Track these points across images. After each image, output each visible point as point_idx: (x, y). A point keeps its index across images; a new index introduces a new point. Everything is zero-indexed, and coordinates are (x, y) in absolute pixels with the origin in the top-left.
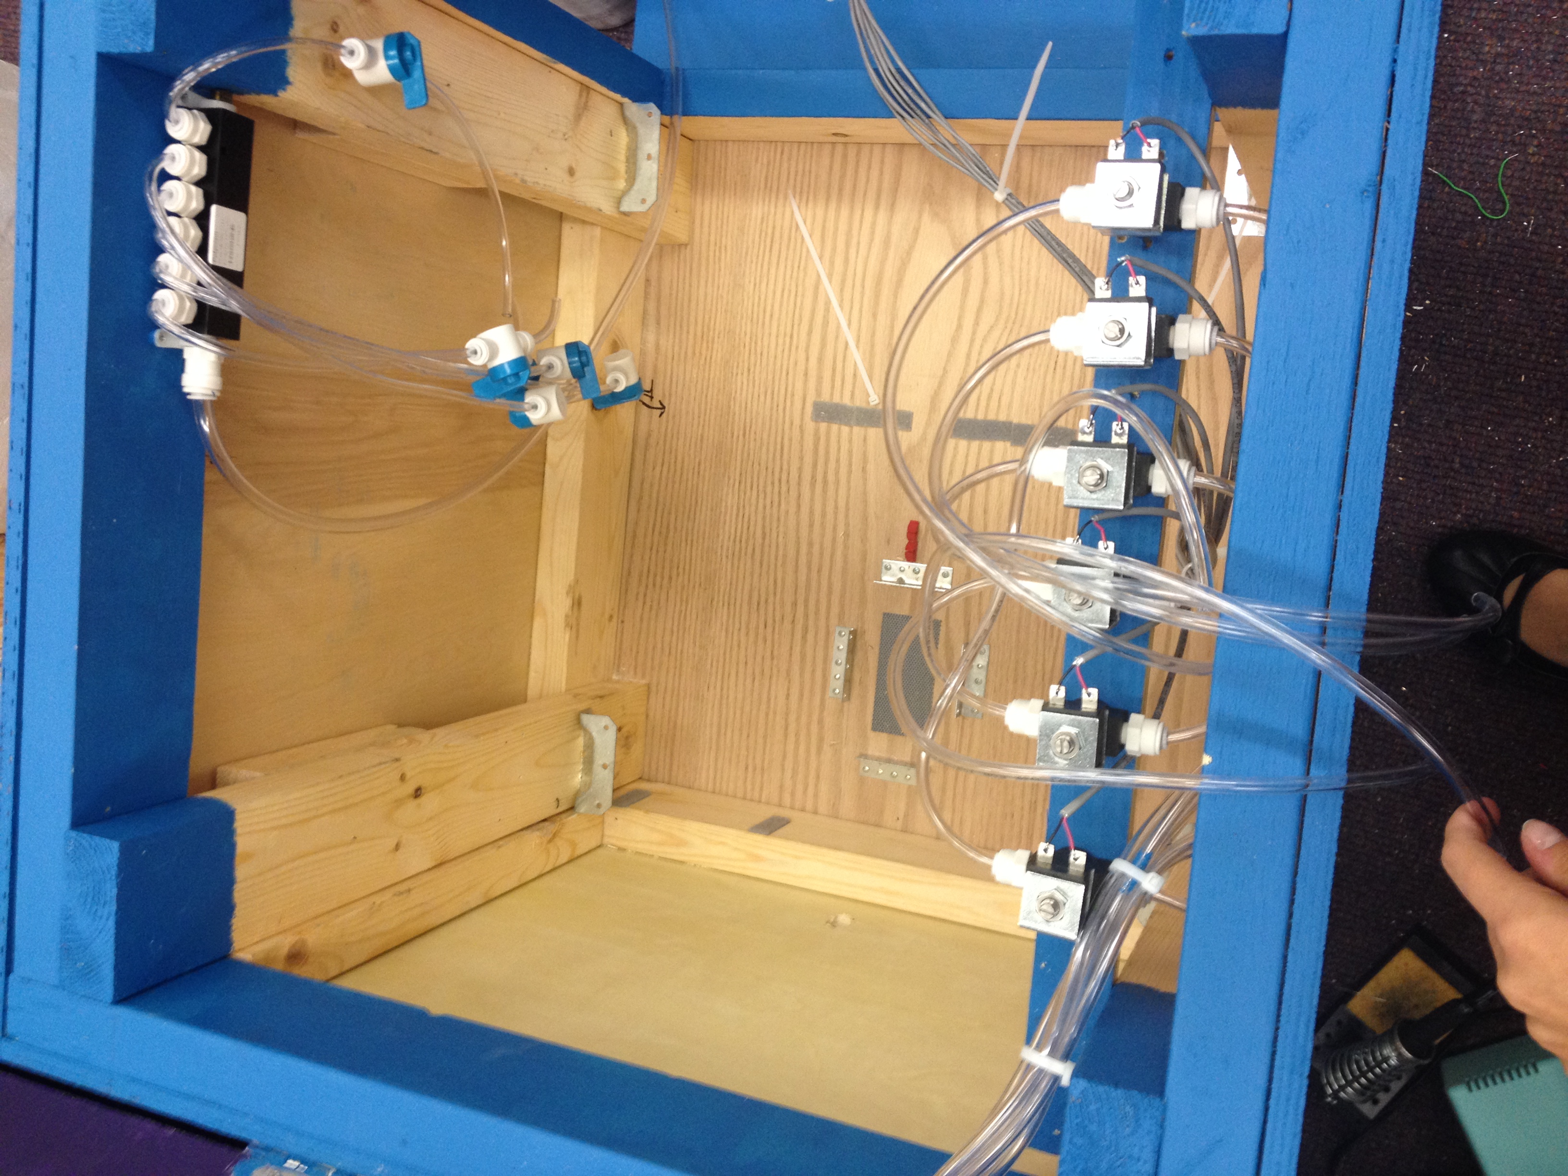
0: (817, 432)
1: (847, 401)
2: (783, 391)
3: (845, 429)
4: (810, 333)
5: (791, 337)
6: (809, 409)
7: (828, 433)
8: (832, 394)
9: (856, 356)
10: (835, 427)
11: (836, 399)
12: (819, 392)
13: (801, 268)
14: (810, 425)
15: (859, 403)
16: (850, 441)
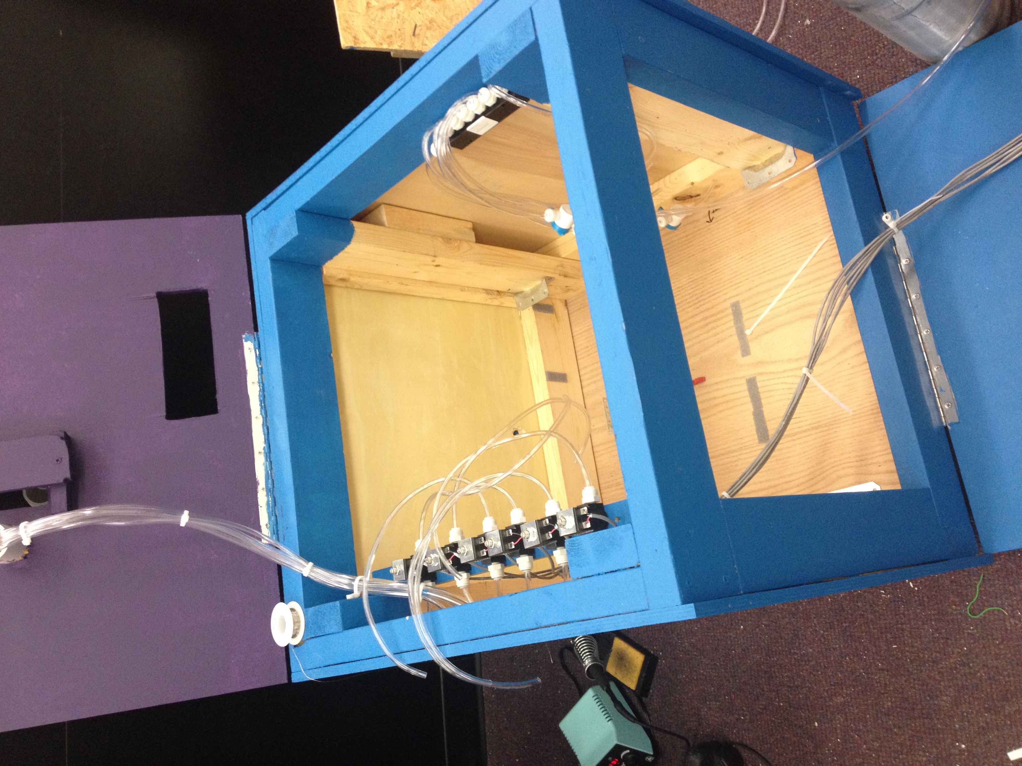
0: (727, 309)
1: (745, 317)
2: (738, 281)
3: (732, 323)
4: (769, 281)
5: (765, 272)
6: (734, 300)
7: (727, 315)
8: (745, 308)
9: (766, 312)
10: (731, 317)
11: (744, 312)
12: (744, 301)
13: (798, 259)
14: (728, 304)
15: (746, 324)
16: (728, 329)
